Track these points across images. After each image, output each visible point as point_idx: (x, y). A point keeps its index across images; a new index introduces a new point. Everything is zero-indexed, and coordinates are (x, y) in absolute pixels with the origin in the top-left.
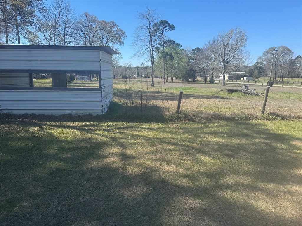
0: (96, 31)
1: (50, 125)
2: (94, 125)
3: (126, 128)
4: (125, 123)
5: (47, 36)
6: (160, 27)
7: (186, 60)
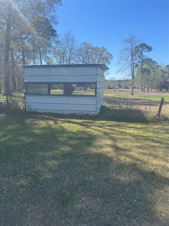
0: (91, 55)
1: (61, 121)
2: (91, 122)
3: (115, 126)
4: (114, 122)
5: (58, 60)
6: (140, 49)
7: (161, 73)
